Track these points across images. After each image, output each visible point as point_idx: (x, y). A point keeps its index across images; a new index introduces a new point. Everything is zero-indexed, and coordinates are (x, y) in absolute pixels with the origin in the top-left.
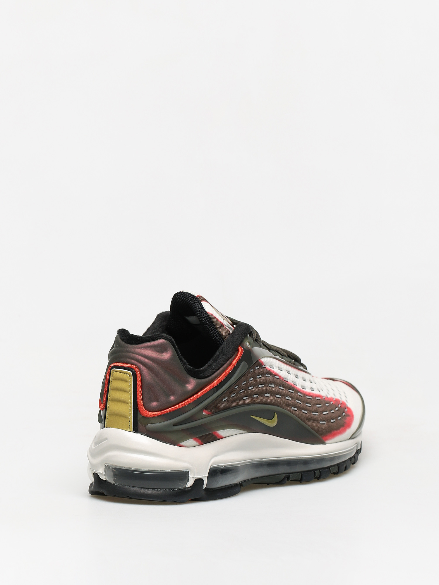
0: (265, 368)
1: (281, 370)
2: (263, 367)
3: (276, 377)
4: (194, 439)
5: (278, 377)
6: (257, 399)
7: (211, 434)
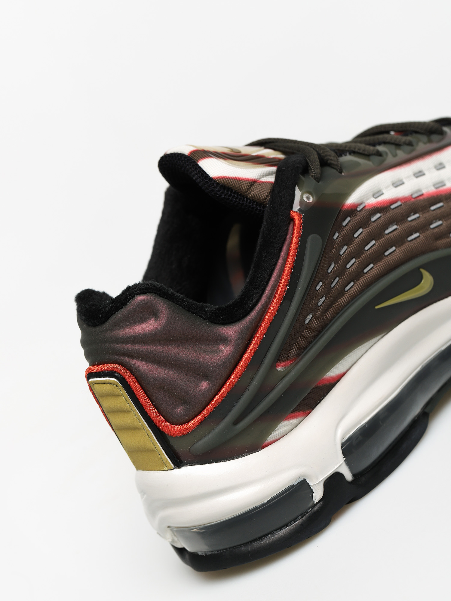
0: (365, 207)
1: (401, 183)
2: (358, 209)
3: (392, 207)
4: (288, 418)
5: (399, 203)
6: (374, 272)
7: (317, 388)
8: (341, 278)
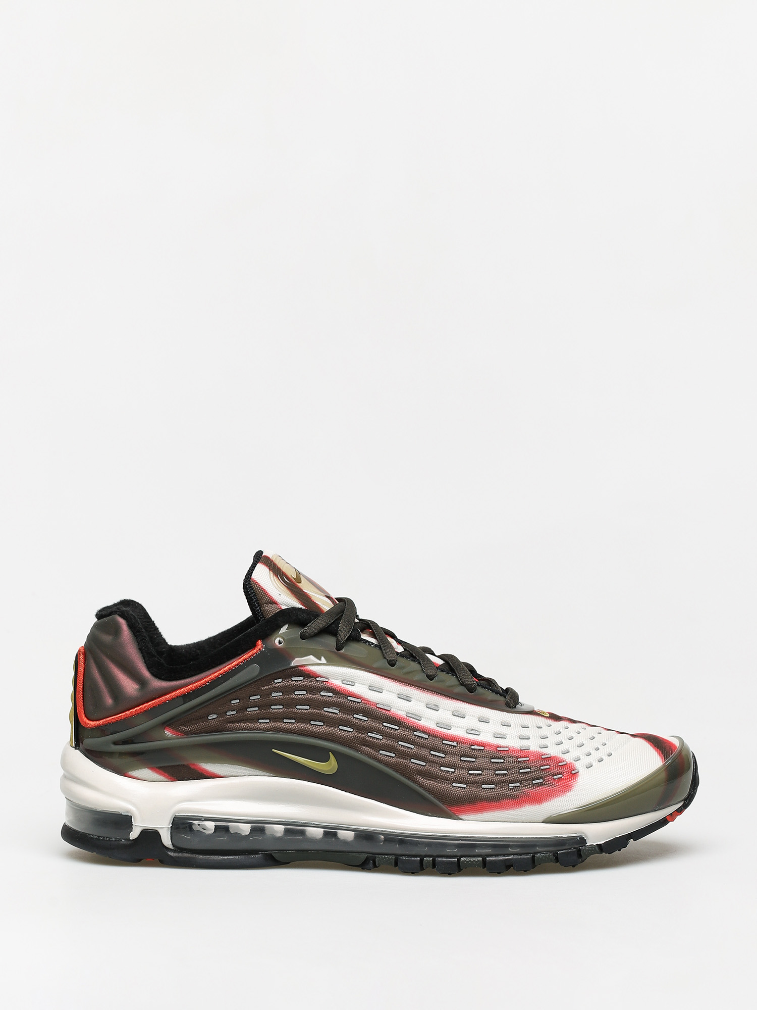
0: (326, 682)
2: (318, 679)
3: (351, 698)
4: (152, 769)
5: (359, 700)
6: (291, 726)
7: (187, 767)
8: (261, 710)
